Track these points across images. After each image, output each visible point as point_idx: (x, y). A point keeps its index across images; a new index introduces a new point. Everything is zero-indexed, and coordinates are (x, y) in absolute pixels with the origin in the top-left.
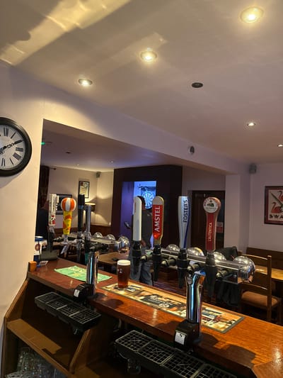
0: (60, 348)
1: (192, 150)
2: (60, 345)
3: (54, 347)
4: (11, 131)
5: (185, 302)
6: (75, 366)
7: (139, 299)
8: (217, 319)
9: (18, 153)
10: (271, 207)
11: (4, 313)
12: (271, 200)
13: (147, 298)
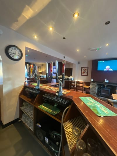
0: (31, 100)
1: (64, 57)
2: (31, 99)
3: (30, 100)
4: (17, 49)
5: (58, 89)
6: (34, 103)
7: (48, 89)
8: (65, 92)
9: (19, 55)
10: (82, 72)
11: (19, 94)
12: (83, 70)
13: (50, 89)
